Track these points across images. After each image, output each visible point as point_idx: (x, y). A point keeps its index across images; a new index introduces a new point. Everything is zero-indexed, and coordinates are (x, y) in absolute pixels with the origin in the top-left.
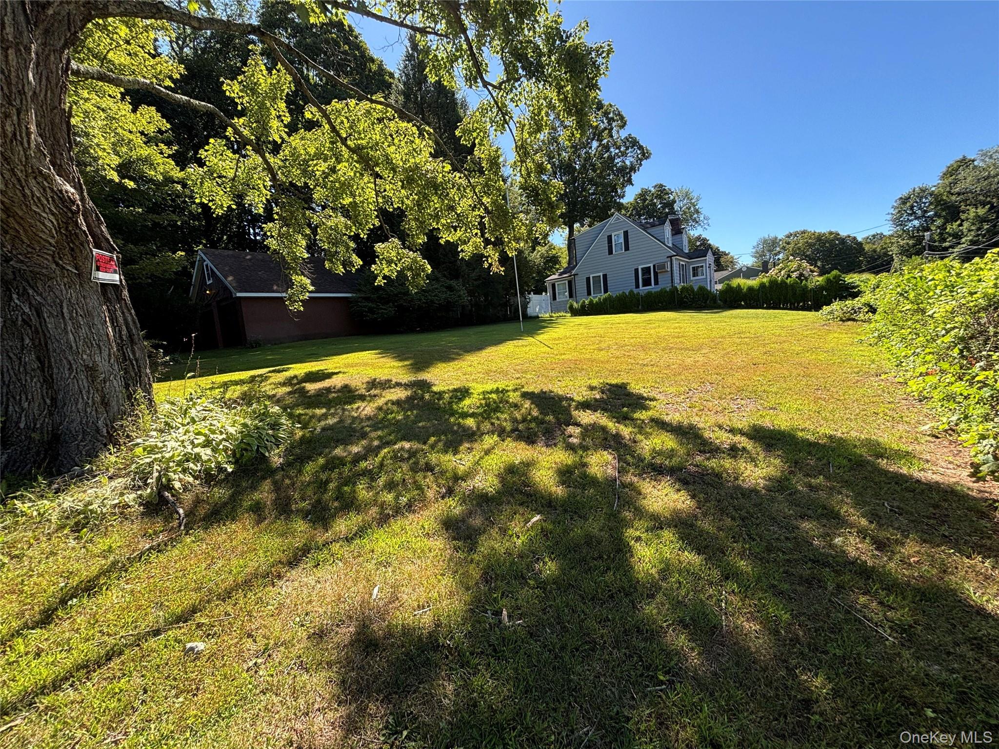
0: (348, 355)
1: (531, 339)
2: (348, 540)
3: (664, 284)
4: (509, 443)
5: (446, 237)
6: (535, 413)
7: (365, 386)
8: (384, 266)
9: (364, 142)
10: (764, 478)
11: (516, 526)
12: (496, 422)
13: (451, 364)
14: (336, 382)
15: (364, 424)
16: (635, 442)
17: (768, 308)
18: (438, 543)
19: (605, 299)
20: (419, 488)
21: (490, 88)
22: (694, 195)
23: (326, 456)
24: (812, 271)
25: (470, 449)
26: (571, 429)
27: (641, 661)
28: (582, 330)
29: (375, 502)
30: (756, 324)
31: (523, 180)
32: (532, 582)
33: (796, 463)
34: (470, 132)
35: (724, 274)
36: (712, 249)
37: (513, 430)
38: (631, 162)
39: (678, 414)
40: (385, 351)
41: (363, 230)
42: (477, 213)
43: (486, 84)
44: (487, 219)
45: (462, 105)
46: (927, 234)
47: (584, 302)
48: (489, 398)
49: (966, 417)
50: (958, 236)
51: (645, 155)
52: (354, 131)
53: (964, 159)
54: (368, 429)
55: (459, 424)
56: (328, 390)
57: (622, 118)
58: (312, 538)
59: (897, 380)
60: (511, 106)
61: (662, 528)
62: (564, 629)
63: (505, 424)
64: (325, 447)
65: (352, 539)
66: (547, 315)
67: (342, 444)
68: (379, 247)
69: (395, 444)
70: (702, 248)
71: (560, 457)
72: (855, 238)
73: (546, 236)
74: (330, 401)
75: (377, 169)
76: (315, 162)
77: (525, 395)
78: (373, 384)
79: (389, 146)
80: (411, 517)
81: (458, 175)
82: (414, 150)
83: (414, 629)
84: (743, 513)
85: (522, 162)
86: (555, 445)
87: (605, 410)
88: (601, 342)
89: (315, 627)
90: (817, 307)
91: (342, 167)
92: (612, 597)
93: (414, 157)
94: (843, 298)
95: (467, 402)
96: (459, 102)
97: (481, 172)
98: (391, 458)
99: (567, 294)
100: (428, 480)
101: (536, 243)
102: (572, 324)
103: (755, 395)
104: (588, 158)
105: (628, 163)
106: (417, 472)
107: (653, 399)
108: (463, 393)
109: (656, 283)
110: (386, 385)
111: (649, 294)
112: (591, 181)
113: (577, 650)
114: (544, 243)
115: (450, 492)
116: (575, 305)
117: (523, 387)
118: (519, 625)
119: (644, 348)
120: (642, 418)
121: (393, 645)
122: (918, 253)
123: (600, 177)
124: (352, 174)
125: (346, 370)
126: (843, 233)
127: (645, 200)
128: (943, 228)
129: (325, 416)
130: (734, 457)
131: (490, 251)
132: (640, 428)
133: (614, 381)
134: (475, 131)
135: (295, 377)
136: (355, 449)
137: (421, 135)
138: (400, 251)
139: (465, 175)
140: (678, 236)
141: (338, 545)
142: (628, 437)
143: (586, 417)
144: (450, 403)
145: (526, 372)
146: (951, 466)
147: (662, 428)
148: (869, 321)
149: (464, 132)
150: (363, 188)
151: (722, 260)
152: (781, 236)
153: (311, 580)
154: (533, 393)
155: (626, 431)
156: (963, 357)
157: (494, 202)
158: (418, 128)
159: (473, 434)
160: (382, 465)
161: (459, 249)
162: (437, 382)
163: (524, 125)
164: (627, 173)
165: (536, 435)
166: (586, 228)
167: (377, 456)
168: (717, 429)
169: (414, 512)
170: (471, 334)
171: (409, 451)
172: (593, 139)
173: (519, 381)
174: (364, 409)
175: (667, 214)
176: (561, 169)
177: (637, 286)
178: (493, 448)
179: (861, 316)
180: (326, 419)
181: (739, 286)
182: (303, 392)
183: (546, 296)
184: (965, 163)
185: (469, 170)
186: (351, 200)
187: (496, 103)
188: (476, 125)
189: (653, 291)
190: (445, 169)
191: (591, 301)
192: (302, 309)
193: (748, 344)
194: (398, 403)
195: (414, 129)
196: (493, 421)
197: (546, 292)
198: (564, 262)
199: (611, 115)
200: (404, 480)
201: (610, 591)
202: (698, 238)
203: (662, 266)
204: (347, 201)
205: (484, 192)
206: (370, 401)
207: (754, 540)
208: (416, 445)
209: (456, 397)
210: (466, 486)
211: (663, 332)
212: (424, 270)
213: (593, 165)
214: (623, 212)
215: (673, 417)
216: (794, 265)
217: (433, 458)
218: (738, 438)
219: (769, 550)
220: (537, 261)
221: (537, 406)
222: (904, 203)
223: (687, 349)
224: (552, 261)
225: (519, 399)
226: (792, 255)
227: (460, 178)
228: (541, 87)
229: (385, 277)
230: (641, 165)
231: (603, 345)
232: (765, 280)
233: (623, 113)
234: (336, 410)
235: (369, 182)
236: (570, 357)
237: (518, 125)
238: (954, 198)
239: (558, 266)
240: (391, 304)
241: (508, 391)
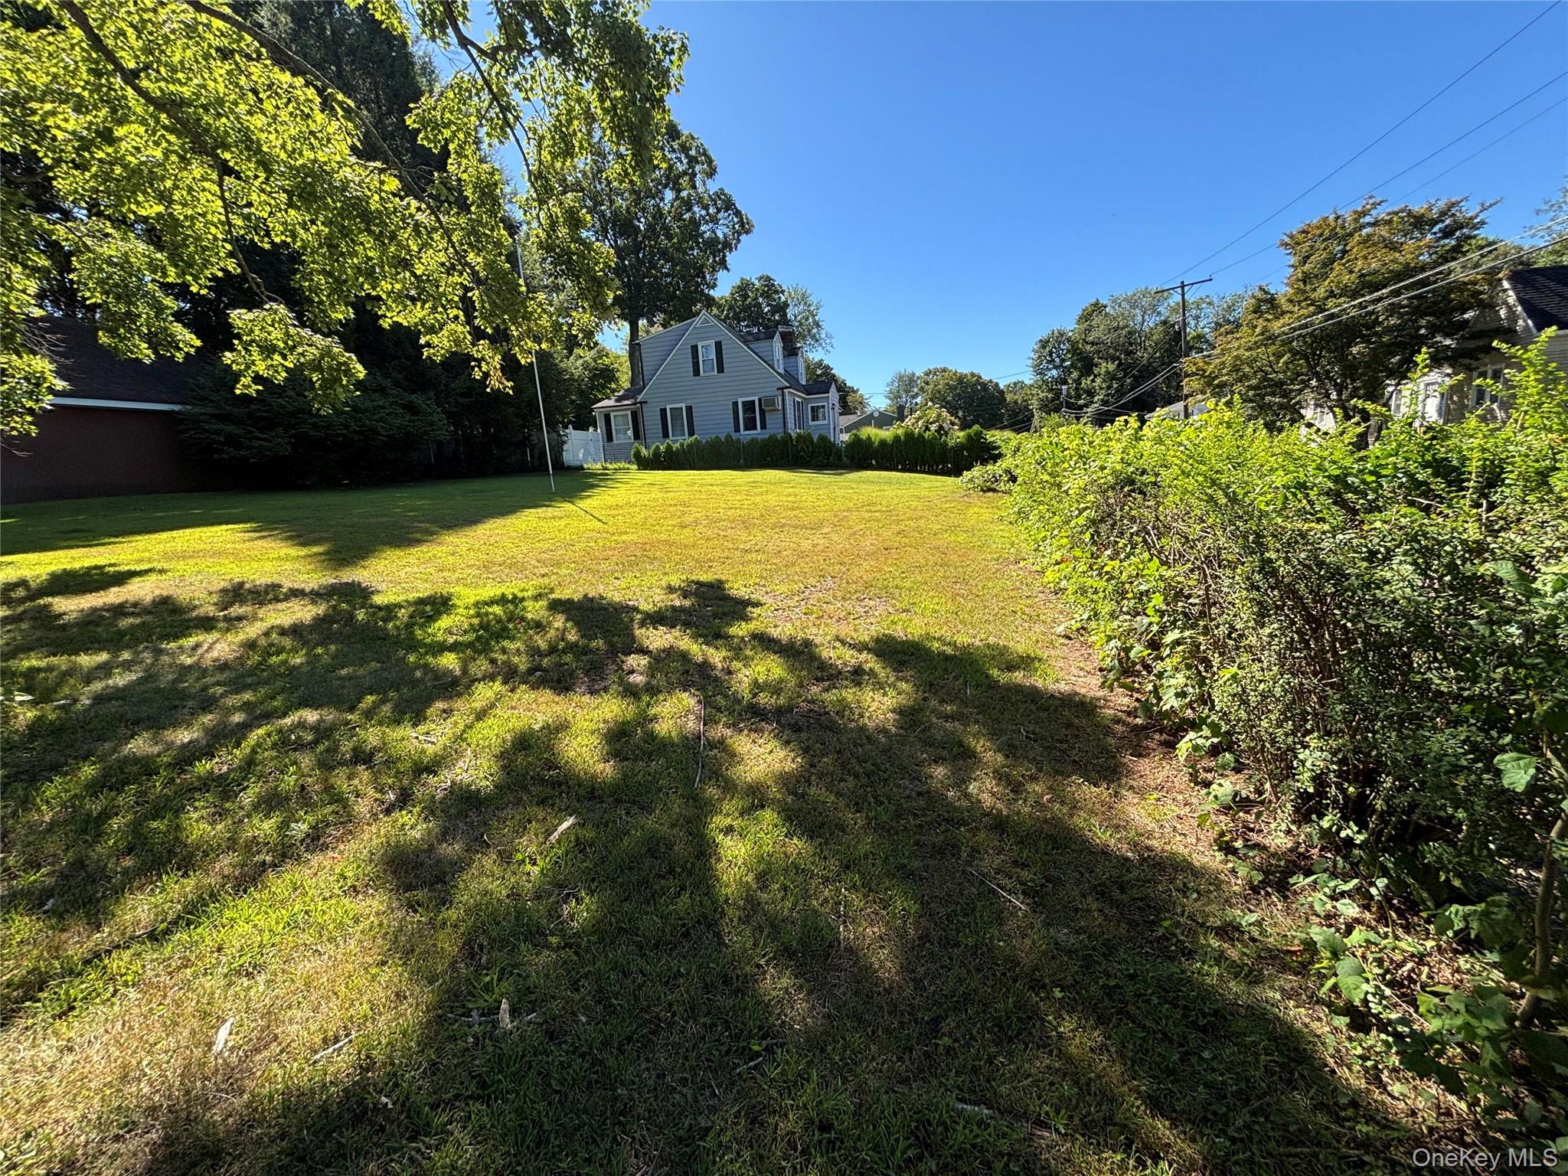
0: (175, 533)
1: (568, 506)
2: (156, 937)
3: (774, 428)
4: (525, 695)
5: (392, 316)
6: (572, 636)
7: (215, 599)
8: (256, 356)
9: (186, 92)
10: (893, 711)
11: (528, 844)
12: (501, 658)
13: (414, 550)
14: (140, 590)
15: (209, 680)
16: (730, 673)
17: (902, 471)
18: (375, 903)
19: (690, 446)
20: (338, 799)
21: (474, 52)
22: (813, 299)
23: (102, 759)
24: (953, 424)
25: (448, 713)
26: (634, 661)
27: (728, 1028)
28: (656, 494)
29: (232, 844)
30: (889, 492)
31: (543, 235)
32: (554, 940)
33: (931, 685)
34: (437, 127)
35: (852, 419)
36: (836, 381)
37: (531, 671)
38: (725, 235)
39: (789, 625)
40: (267, 524)
41: (196, 278)
42: (456, 279)
43: (464, 42)
44: (477, 292)
45: (423, 69)
46: (1064, 387)
47: (658, 448)
48: (487, 614)
49: (1096, 614)
50: (1091, 393)
51: (744, 227)
52: (159, 61)
53: (1097, 304)
54: (220, 690)
55: (426, 665)
56: (119, 610)
57: (710, 161)
58: (56, 950)
59: (1035, 568)
60: (517, 97)
61: (763, 807)
62: (611, 1010)
63: (516, 660)
64: (102, 739)
65: (167, 932)
66: (599, 466)
67: (147, 729)
68: (239, 317)
69: (284, 715)
70: (823, 381)
71: (611, 708)
72: (997, 385)
73: (589, 335)
74: (121, 634)
75: (227, 156)
76: (48, 107)
77: (556, 606)
78: (236, 593)
79: (250, 113)
80: (316, 859)
81: (414, 203)
82: (312, 133)
83: (312, 1091)
84: (869, 766)
85: (541, 202)
86: (606, 689)
87: (687, 624)
88: (684, 513)
89: (50, 1160)
90: (957, 473)
91: (130, 135)
92: (686, 935)
93: (313, 148)
94: (984, 462)
95: (444, 622)
96: (419, 62)
97: (464, 207)
98: (274, 745)
99: (630, 433)
100: (356, 782)
101: (572, 343)
102: (639, 483)
103: (887, 594)
104: (659, 214)
105: (720, 235)
106: (333, 768)
107: (758, 604)
108: (438, 605)
109: (763, 427)
110: (268, 594)
111: (753, 442)
112: (664, 253)
113: (629, 1039)
114: (588, 345)
115: (405, 799)
116: (644, 452)
117: (552, 591)
118: (530, 1022)
119: (746, 524)
120: (741, 633)
121: (258, 1142)
122: (1057, 410)
123: (677, 250)
124: (158, 154)
125: (166, 566)
126: (985, 378)
127: (745, 297)
128: (1078, 382)
129: (105, 670)
130: (859, 684)
131: (483, 349)
132: (737, 651)
133: (705, 577)
134: (447, 126)
135: (23, 583)
136: (184, 736)
137: (327, 105)
138: (292, 330)
139: (429, 206)
140: (792, 359)
141: (127, 955)
142: (720, 665)
143: (657, 638)
144: (409, 626)
145: (558, 565)
146: (1082, 673)
147: (768, 649)
148: (1009, 492)
149: (425, 123)
150: (190, 190)
151: (849, 399)
152: (919, 373)
153: (47, 1051)
154: (570, 601)
155: (716, 657)
156: (1094, 543)
157: (490, 265)
158: (320, 92)
159: (455, 682)
160: (250, 763)
161: (422, 341)
162: (383, 587)
163: (542, 138)
164: (719, 251)
165: (572, 674)
166: (657, 329)
167: (238, 745)
168: (838, 644)
169: (324, 848)
170: (457, 494)
171: (316, 728)
172: (665, 186)
173: (546, 580)
174: (210, 648)
175: (778, 323)
176: (614, 225)
177: (737, 430)
178: (492, 706)
179: (1002, 486)
180: (109, 675)
181: (869, 438)
182: (46, 619)
183: (594, 435)
184: (1098, 308)
185: (436, 198)
186: (161, 209)
187: (487, 83)
188: (448, 115)
189: (760, 437)
190: (385, 188)
191: (669, 447)
192: (34, 431)
193: (879, 521)
194: (296, 631)
195: (311, 92)
196: (494, 655)
197: (595, 427)
198: (625, 379)
199: (693, 153)
200: (303, 787)
201: (684, 925)
202: (819, 364)
203: (771, 402)
204: (152, 209)
205: (470, 244)
206: (228, 630)
207: (882, 803)
208: (330, 715)
209: (422, 614)
210: (439, 783)
211: (772, 500)
212: (348, 372)
213: (666, 229)
214: (715, 311)
215: (783, 631)
216: (933, 415)
217: (372, 736)
218: (864, 656)
219: (898, 816)
220: (577, 374)
221: (577, 624)
222: (1044, 347)
223: (803, 527)
224: (604, 376)
225: (544, 613)
226: (932, 400)
227: (419, 209)
228: (570, 75)
229: (258, 379)
230: (739, 241)
231: (687, 519)
232: (900, 432)
233: (711, 153)
234: (137, 653)
235: (204, 179)
236: (635, 537)
237: (530, 135)
238: (1088, 347)
239: (613, 386)
240: (280, 430)
241: (523, 599)
